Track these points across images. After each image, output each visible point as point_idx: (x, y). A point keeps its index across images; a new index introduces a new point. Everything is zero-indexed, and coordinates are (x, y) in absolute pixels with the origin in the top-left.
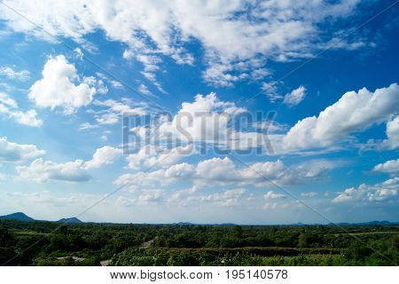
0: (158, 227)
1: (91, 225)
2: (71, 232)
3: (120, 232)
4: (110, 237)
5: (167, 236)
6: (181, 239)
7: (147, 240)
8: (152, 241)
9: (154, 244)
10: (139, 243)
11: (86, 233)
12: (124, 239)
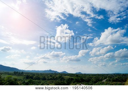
0: (107, 75)
1: (85, 74)
2: (79, 77)
3: (95, 76)
4: (92, 78)
5: (111, 78)
6: (117, 79)
7: (104, 79)
8: (106, 79)
9: (107, 81)
10: (102, 80)
11: (84, 77)
12: (96, 79)
